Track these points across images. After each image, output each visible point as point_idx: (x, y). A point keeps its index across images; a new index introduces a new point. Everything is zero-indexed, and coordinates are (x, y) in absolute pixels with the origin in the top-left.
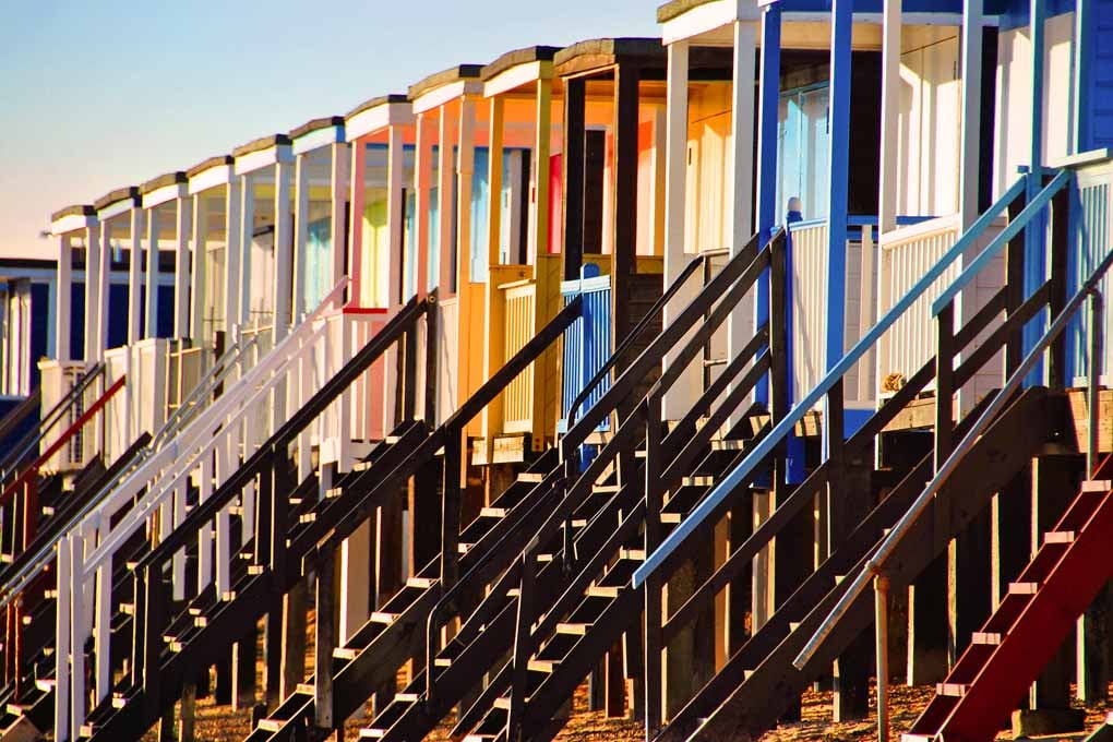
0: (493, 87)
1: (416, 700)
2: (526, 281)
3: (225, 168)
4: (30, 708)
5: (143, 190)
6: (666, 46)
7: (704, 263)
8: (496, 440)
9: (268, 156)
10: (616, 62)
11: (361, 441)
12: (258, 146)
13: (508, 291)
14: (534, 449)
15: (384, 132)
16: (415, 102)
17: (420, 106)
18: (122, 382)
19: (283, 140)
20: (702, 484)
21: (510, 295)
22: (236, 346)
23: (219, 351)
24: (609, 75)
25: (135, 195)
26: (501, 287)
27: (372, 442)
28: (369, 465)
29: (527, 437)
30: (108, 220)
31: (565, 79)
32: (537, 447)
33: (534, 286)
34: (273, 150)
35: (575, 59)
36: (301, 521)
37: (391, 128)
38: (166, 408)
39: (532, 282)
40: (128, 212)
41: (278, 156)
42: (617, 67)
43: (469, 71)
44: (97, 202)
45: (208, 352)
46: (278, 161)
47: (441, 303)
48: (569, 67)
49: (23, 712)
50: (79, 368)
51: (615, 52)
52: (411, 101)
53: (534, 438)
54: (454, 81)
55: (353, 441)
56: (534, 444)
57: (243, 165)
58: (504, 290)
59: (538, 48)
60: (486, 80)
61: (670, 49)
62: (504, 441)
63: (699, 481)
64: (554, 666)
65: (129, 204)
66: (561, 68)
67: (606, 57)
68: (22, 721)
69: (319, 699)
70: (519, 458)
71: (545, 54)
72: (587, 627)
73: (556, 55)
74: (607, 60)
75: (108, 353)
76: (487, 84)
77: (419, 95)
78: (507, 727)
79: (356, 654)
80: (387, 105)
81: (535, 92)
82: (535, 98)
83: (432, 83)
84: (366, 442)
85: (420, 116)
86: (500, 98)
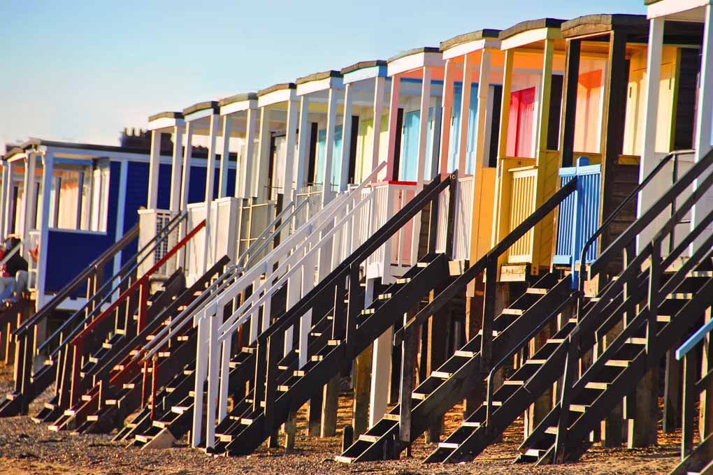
0: (507, 44)
1: (479, 426)
2: (532, 167)
3: (288, 91)
4: (170, 423)
5: (222, 103)
6: (649, 21)
7: (673, 159)
8: (503, 267)
9: (325, 84)
10: (612, 29)
11: (397, 265)
12: (317, 77)
13: (515, 174)
14: (532, 274)
15: (419, 71)
16: (444, 52)
17: (447, 55)
18: (203, 224)
19: (336, 75)
20: (682, 298)
21: (516, 176)
22: (293, 204)
23: (279, 207)
24: (606, 38)
25: (216, 107)
26: (509, 170)
27: (404, 266)
28: (409, 280)
29: (528, 266)
30: (192, 123)
31: (567, 39)
32: (535, 272)
33: (537, 170)
34: (329, 80)
35: (578, 27)
36: (363, 313)
37: (424, 68)
38: (238, 241)
39: (536, 167)
40: (209, 117)
41: (331, 84)
42: (612, 33)
43: (489, 33)
44: (184, 110)
45: (273, 207)
46: (331, 87)
47: (460, 180)
48: (573, 32)
49: (165, 426)
50: (167, 215)
51: (612, 23)
52: (442, 52)
53: (533, 266)
54: (479, 39)
55: (392, 265)
56: (532, 270)
57: (302, 90)
58: (512, 173)
59: (547, 19)
60: (504, 39)
61: (652, 22)
62: (510, 268)
63: (680, 296)
64: (586, 408)
65: (210, 112)
66: (566, 33)
67: (605, 26)
68: (165, 432)
69: (403, 423)
70: (522, 278)
71: (552, 23)
72: (608, 385)
73: (563, 24)
74: (606, 28)
75: (189, 206)
76: (503, 42)
77: (448, 48)
78: (556, 445)
79: (426, 396)
80: (423, 54)
81: (543, 49)
82: (543, 53)
83: (459, 40)
84: (400, 266)
85: (448, 61)
86: (511, 51)
